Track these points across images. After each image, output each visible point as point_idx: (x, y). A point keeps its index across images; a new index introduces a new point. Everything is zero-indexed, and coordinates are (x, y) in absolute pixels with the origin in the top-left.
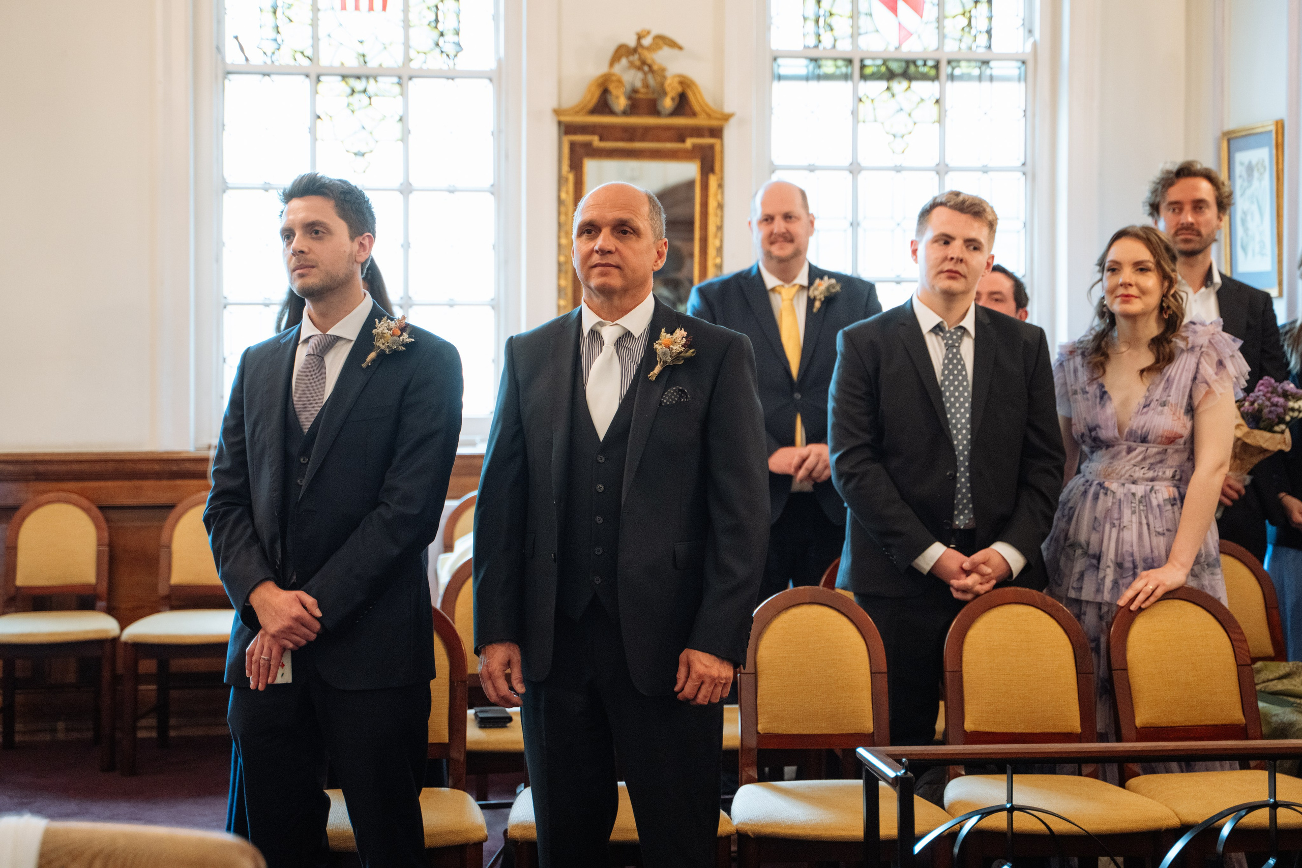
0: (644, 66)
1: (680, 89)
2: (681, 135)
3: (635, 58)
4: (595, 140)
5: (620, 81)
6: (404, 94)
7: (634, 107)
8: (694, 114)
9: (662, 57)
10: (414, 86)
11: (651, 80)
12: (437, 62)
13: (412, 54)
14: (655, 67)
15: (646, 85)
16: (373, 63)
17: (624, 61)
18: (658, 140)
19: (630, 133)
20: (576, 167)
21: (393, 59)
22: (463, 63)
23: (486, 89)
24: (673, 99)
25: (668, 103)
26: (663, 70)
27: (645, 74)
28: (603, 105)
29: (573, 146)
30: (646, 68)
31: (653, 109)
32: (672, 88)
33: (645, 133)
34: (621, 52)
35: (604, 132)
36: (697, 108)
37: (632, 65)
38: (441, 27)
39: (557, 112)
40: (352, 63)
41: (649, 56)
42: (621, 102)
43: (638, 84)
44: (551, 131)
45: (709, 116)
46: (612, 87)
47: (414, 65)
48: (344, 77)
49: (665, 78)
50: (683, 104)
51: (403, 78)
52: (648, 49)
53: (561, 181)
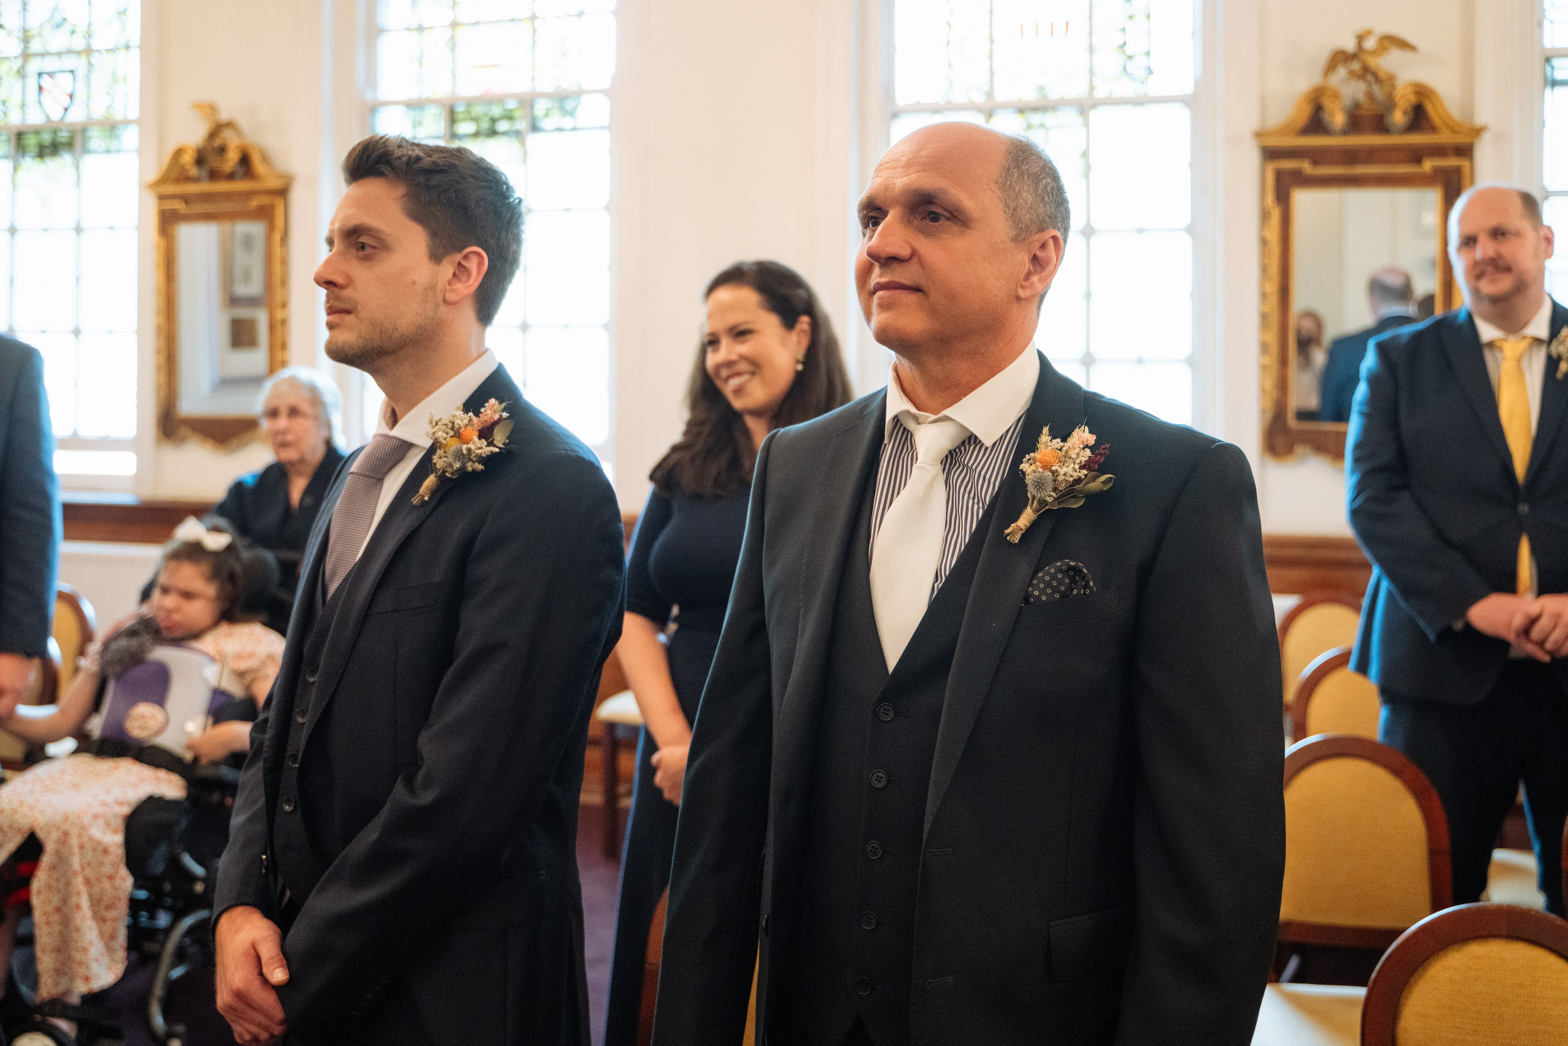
0: (1366, 73)
1: (1413, 99)
2: (1416, 155)
3: (1356, 66)
4: (1306, 167)
5: (1336, 95)
6: (1086, 125)
7: (1356, 122)
8: (1433, 129)
9: (1391, 62)
10: (1093, 115)
11: (1376, 89)
12: (1126, 89)
13: (1095, 82)
14: (1381, 75)
15: (1370, 96)
16: (1054, 95)
17: (1342, 72)
18: (1387, 161)
19: (1351, 156)
20: (1283, 198)
21: (1077, 89)
22: (1154, 88)
23: (1182, 115)
24: (1405, 113)
25: (1399, 117)
26: (1391, 78)
27: (1369, 83)
28: (1316, 123)
29: (1279, 175)
30: (1369, 77)
31: (1380, 124)
32: (1404, 98)
33: (1370, 155)
34: (1339, 58)
35: (1317, 156)
36: (1436, 120)
37: (1353, 75)
38: (1129, 50)
39: (1259, 135)
40: (1030, 96)
41: (1373, 62)
42: (1338, 119)
43: (1361, 97)
44: (1252, 157)
45: (1453, 131)
46: (1327, 103)
47: (1100, 94)
48: (1021, 111)
49: (1393, 87)
50: (1419, 117)
51: (1084, 107)
52: (1374, 53)
53: (1265, 216)
